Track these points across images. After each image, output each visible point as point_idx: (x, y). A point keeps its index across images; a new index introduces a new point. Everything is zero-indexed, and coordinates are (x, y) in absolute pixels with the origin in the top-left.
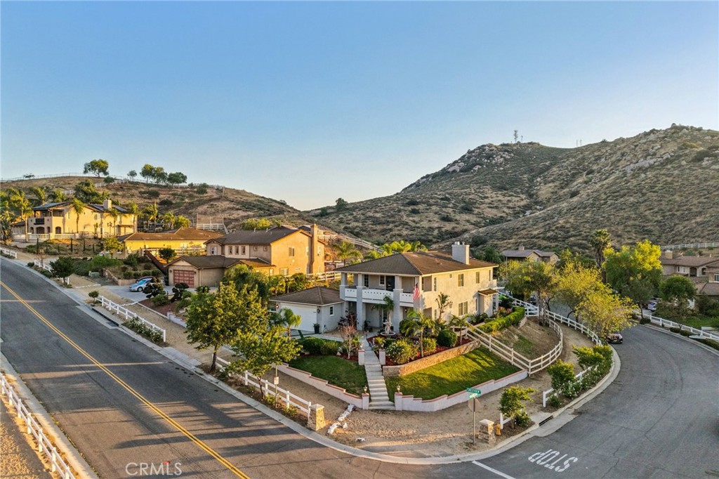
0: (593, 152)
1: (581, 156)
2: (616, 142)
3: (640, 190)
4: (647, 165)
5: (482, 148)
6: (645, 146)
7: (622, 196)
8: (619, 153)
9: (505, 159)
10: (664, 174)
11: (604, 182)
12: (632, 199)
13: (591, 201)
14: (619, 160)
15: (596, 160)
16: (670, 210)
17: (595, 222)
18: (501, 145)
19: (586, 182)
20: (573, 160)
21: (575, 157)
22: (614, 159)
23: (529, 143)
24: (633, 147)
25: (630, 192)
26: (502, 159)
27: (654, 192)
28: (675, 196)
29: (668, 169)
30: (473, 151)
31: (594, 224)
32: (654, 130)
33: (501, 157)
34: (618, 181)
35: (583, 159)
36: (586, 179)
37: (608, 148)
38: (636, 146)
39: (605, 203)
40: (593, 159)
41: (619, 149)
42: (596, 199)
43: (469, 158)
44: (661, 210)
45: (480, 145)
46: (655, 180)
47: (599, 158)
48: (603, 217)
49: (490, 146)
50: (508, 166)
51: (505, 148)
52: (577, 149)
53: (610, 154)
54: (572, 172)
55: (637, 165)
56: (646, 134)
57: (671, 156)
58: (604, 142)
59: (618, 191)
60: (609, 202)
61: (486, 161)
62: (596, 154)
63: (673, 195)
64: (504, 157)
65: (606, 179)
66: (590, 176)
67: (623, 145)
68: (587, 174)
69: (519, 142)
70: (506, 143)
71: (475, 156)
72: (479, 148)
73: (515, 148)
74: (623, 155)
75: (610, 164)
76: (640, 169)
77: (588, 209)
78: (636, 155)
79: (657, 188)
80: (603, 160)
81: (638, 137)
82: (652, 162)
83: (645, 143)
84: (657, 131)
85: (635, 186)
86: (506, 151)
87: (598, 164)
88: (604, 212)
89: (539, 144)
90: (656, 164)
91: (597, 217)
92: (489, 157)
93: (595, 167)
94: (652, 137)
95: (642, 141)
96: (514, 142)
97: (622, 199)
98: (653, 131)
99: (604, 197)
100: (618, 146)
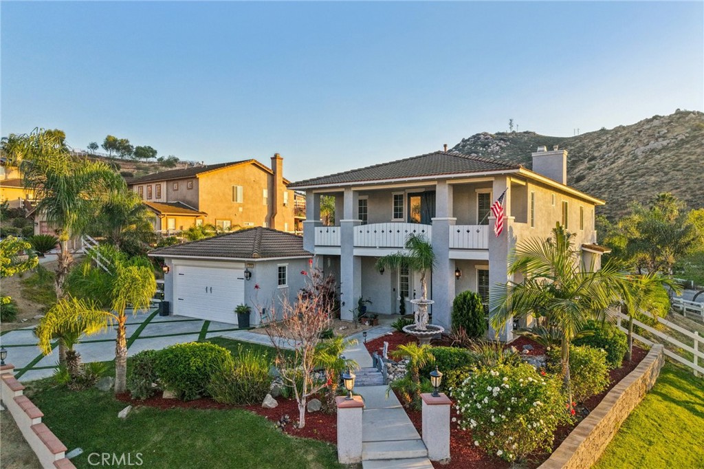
0: (592, 140)
1: (580, 144)
2: (617, 130)
3: (660, 169)
4: (660, 147)
5: (477, 137)
6: (650, 131)
7: (643, 175)
8: (622, 140)
9: (501, 147)
10: (684, 153)
11: (613, 166)
12: (653, 179)
13: (605, 182)
14: (623, 146)
15: (597, 147)
16: (700, 189)
17: (614, 203)
18: (496, 134)
19: (589, 169)
20: (573, 148)
21: (573, 145)
22: (616, 145)
23: (525, 133)
24: (637, 133)
25: (649, 172)
26: (498, 148)
27: (678, 170)
29: (688, 149)
30: (468, 140)
31: (615, 205)
32: (657, 116)
33: (497, 145)
34: (629, 163)
35: (583, 146)
36: (588, 166)
37: (608, 136)
38: (640, 132)
39: (623, 183)
40: (593, 146)
41: (621, 136)
42: (610, 180)
43: (464, 146)
44: (690, 189)
45: (474, 134)
46: (676, 158)
47: (599, 146)
48: (624, 197)
49: (485, 134)
50: (505, 154)
51: (501, 137)
52: (576, 138)
53: (612, 141)
54: (572, 159)
55: (648, 147)
56: (648, 121)
57: (686, 137)
58: (603, 130)
59: (635, 171)
60: (628, 182)
61: (481, 149)
62: (596, 141)
64: (500, 146)
65: (613, 162)
66: (593, 162)
67: (625, 132)
68: (590, 161)
69: (514, 132)
70: (501, 132)
71: (470, 145)
72: (474, 137)
73: (510, 137)
74: (626, 141)
75: (613, 150)
76: (652, 151)
77: (603, 190)
78: (640, 141)
79: (680, 167)
80: (605, 147)
81: (640, 124)
82: (665, 143)
83: (649, 129)
84: (660, 117)
85: (654, 165)
86: (501, 139)
87: (600, 151)
88: (623, 193)
89: (534, 134)
90: (671, 144)
91: (616, 198)
92: (485, 145)
93: (596, 154)
94: (656, 123)
95: (645, 127)
96: (509, 132)
97: (642, 179)
98: (655, 118)
99: (620, 177)
100: (619, 133)
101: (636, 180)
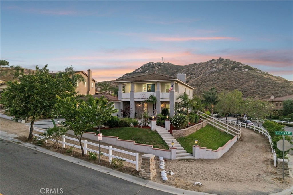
0: (192, 67)
1: (187, 68)
3: (213, 79)
4: (214, 71)
5: (149, 64)
6: (211, 65)
7: (208, 81)
8: (201, 68)
9: (159, 69)
10: (221, 74)
11: (198, 77)
12: (211, 83)
13: (195, 83)
14: (202, 70)
15: (193, 70)
16: (226, 87)
17: (198, 91)
18: (157, 63)
19: (190, 78)
20: (184, 70)
22: (200, 70)
23: (167, 63)
25: (210, 80)
26: (157, 69)
27: (219, 80)
28: (227, 82)
29: (223, 72)
30: (146, 65)
34: (204, 77)
37: (197, 66)
38: (208, 65)
40: (192, 70)
41: (201, 66)
42: (197, 83)
43: (144, 67)
44: (223, 86)
46: (219, 76)
48: (202, 89)
49: (152, 63)
50: (160, 71)
51: (159, 64)
52: (186, 66)
53: (198, 68)
55: (210, 71)
56: (210, 61)
57: (222, 68)
58: (195, 63)
59: (206, 80)
60: (203, 84)
61: (151, 69)
63: (226, 81)
66: (192, 76)
69: (163, 62)
70: (159, 62)
71: (146, 67)
73: (162, 64)
74: (203, 68)
75: (199, 72)
76: (211, 72)
77: (195, 86)
78: (208, 68)
79: (220, 79)
80: (196, 70)
81: (208, 62)
82: (215, 70)
83: (211, 64)
84: (215, 60)
85: (212, 78)
87: (194, 72)
88: (202, 87)
89: (171, 64)
90: (217, 70)
91: (199, 89)
92: (152, 67)
94: (213, 62)
95: (209, 63)
97: (208, 83)
98: (213, 60)
99: (201, 82)
100: (201, 65)
101: (206, 83)
